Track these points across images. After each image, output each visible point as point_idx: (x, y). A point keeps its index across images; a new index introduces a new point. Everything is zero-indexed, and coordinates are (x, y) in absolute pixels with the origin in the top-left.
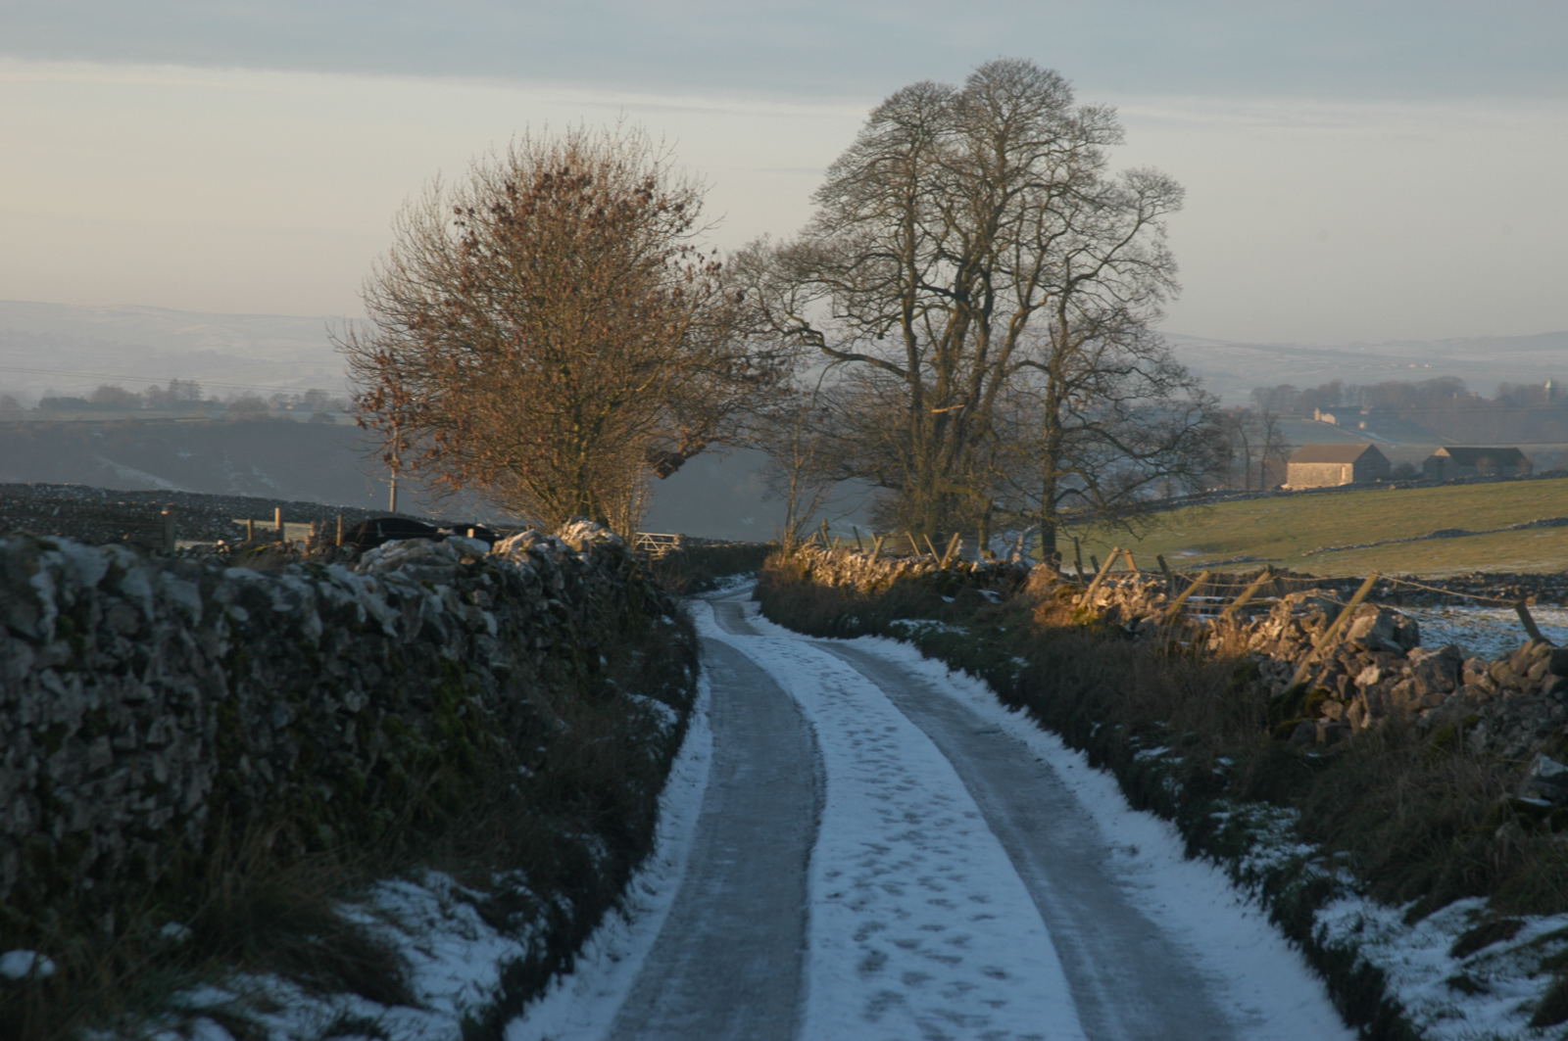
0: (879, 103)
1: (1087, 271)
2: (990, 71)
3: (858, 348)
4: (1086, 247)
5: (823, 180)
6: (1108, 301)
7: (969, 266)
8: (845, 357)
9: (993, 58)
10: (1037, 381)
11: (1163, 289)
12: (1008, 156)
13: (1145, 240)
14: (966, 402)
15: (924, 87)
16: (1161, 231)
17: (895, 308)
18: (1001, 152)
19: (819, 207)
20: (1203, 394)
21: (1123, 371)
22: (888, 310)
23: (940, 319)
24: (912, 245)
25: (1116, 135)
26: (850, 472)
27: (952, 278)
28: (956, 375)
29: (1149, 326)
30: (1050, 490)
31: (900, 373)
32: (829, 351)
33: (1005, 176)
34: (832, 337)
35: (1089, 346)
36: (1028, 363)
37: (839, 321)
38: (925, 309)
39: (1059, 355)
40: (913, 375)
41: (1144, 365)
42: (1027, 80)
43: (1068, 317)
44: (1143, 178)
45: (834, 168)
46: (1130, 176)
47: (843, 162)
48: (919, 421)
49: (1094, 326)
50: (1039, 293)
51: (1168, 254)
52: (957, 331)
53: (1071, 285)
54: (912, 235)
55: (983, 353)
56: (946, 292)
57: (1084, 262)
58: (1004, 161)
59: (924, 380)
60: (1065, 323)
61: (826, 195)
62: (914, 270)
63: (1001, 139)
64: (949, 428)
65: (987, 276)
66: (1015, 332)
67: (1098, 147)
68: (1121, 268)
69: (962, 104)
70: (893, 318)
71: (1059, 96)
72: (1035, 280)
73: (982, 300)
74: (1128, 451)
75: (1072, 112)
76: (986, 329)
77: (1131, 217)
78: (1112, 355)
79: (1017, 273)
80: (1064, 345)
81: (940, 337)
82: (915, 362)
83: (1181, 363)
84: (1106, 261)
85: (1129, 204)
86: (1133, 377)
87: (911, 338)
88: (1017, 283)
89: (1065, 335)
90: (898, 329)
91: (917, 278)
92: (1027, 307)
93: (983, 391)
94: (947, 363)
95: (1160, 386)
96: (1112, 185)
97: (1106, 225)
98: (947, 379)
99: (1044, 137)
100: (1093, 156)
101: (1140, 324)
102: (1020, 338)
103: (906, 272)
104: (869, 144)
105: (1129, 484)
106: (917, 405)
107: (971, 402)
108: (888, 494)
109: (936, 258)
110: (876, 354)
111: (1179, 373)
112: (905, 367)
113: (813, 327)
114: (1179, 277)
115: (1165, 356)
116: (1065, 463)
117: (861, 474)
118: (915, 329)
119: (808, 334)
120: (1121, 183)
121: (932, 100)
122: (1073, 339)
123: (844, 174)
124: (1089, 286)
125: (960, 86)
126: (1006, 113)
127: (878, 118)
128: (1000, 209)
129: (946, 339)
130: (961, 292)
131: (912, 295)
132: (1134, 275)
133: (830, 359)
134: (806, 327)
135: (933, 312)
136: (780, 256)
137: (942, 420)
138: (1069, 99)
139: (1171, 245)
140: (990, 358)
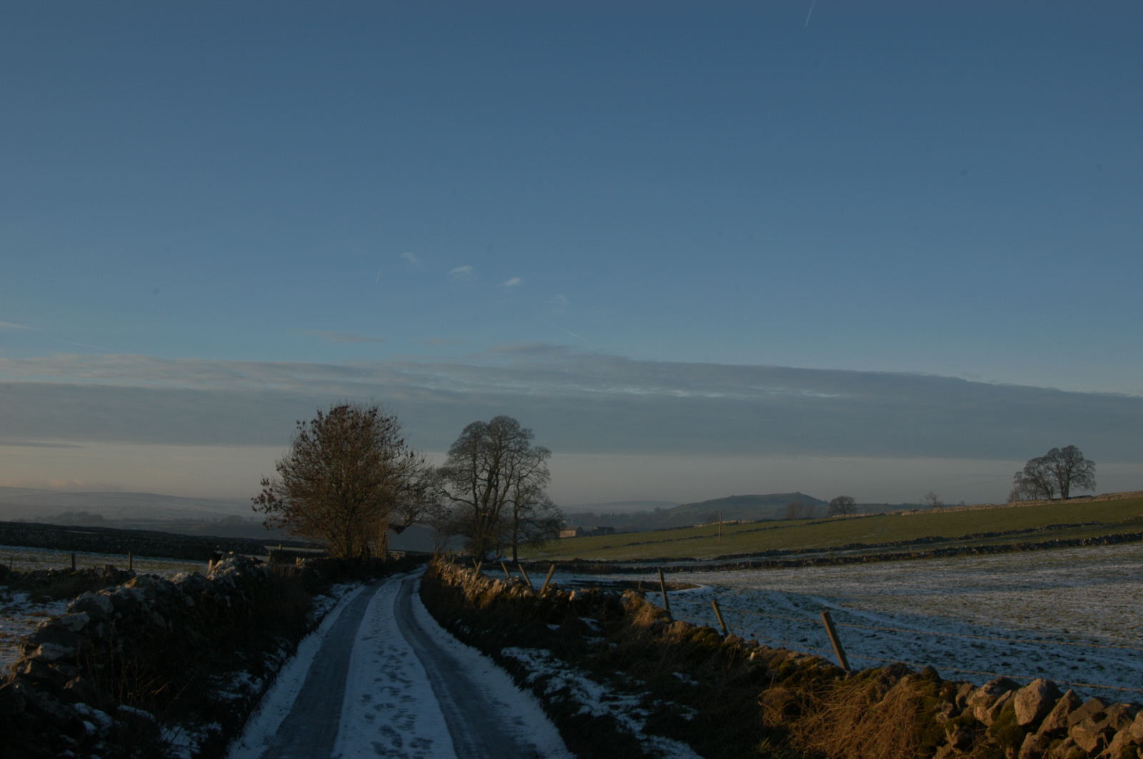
0: (465, 427)
1: (524, 475)
2: (497, 419)
3: (459, 497)
4: (524, 468)
5: (449, 449)
6: (531, 483)
7: (491, 473)
8: (456, 500)
9: (497, 415)
10: (512, 505)
11: (545, 479)
12: (503, 442)
13: (541, 466)
14: (491, 511)
15: (479, 422)
16: (545, 463)
17: (471, 485)
18: (500, 441)
19: (448, 457)
20: (557, 510)
21: (536, 503)
22: (468, 486)
23: (483, 489)
24: (475, 467)
25: (532, 437)
26: (458, 533)
27: (487, 476)
28: (488, 505)
29: (542, 490)
30: (515, 536)
31: (472, 504)
32: (451, 498)
33: (501, 448)
34: (452, 495)
35: (526, 496)
36: (509, 500)
37: (454, 490)
38: (479, 486)
39: (517, 499)
40: (476, 505)
41: (541, 501)
42: (507, 421)
43: (520, 488)
44: (540, 449)
45: (453, 445)
46: (536, 448)
47: (455, 444)
48: (478, 517)
49: (527, 490)
50: (512, 481)
51: (548, 470)
52: (488, 491)
53: (520, 478)
54: (475, 465)
55: (496, 498)
56: (485, 480)
57: (524, 472)
58: (501, 444)
59: (479, 506)
60: (518, 489)
61: (451, 453)
62: (476, 475)
63: (500, 437)
64: (486, 519)
65: (497, 475)
66: (505, 491)
67: (528, 440)
68: (534, 474)
69: (489, 428)
70: (470, 489)
71: (516, 426)
72: (510, 478)
73: (495, 483)
74: (538, 527)
75: (520, 430)
76: (497, 491)
77: (537, 459)
78: (532, 498)
79: (505, 475)
80: (519, 496)
81: (483, 494)
82: (476, 502)
83: (552, 501)
84: (530, 472)
85: (536, 456)
86: (538, 505)
87: (475, 494)
88: (506, 478)
89: (519, 493)
90: (471, 492)
91: (477, 477)
92: (508, 485)
93: (496, 508)
94: (485, 500)
95: (546, 508)
96: (532, 451)
97: (530, 462)
98: (485, 505)
99: (512, 437)
100: (527, 443)
101: (540, 489)
102: (507, 494)
103: (473, 475)
104: (462, 438)
105: (538, 535)
106: (477, 513)
107: (493, 511)
108: (468, 539)
109: (482, 471)
110: (465, 499)
111: (551, 504)
112: (473, 502)
113: (447, 491)
114: (550, 477)
115: (547, 499)
116: (519, 530)
117: (462, 533)
118: (476, 491)
119: (446, 494)
120: (534, 450)
121: (481, 427)
122: (521, 494)
123: (455, 447)
124: (525, 479)
125: (489, 423)
126: (501, 430)
127: (465, 431)
128: (500, 457)
129: (485, 495)
130: (489, 480)
131: (476, 481)
132: (538, 476)
133: (451, 500)
134: (445, 491)
135: (481, 487)
136: (437, 470)
137: (484, 517)
138: (519, 427)
139: (548, 467)
140: (498, 500)
